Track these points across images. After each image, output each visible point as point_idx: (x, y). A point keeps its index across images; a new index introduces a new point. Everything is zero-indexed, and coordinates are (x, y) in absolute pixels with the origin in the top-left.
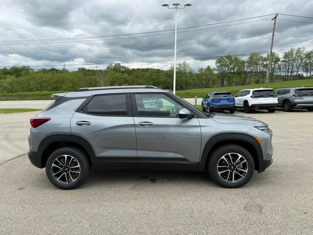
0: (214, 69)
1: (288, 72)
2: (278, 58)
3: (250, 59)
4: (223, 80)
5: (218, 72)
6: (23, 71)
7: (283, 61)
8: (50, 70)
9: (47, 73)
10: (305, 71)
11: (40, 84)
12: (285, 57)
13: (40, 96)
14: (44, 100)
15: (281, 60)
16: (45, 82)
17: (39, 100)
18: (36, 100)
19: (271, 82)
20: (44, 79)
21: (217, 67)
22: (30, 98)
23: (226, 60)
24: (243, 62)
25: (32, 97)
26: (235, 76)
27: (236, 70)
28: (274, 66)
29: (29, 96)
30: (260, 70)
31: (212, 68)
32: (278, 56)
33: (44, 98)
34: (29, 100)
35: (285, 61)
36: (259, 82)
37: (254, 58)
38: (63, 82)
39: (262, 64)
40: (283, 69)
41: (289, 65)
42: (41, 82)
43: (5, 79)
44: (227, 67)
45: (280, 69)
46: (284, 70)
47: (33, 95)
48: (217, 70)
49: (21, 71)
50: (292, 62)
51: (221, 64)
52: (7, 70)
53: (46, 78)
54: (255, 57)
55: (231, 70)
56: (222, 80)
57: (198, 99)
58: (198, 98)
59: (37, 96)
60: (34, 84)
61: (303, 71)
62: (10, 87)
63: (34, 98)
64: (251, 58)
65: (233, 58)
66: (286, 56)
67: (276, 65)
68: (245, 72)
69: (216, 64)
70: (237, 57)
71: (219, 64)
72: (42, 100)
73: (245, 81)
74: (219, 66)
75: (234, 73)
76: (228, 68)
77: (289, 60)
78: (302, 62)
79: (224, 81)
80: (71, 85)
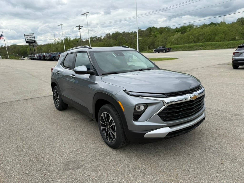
6: (188, 28)
8: (209, 25)
9: (206, 27)
11: (197, 37)
13: (187, 48)
14: (190, 51)
16: (201, 35)
17: (186, 50)
18: (184, 51)
20: (200, 33)
22: (180, 49)
25: (181, 48)
29: (180, 48)
33: (190, 49)
34: (179, 51)
38: (216, 34)
42: (198, 36)
43: (174, 36)
47: (183, 47)
49: (187, 28)
52: (178, 28)
53: (202, 32)
59: (185, 47)
60: (192, 38)
62: (176, 41)
63: (183, 49)
72: (188, 50)
80: (223, 36)
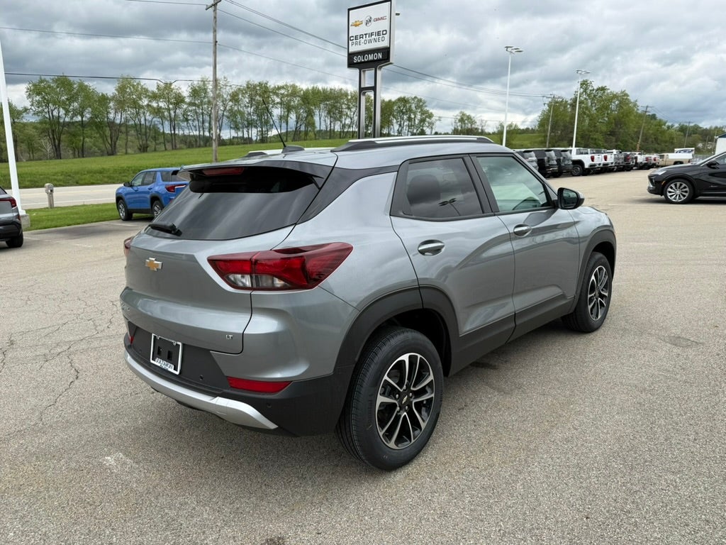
0: (26, 110)
1: (203, 128)
2: (180, 97)
3: (119, 92)
4: (57, 141)
5: (40, 118)
7: (191, 104)
10: (234, 128)
12: (194, 95)
15: (187, 100)
19: (173, 149)
21: (32, 105)
23: (58, 89)
24: (104, 100)
26: (88, 131)
27: (88, 116)
28: (175, 112)
30: (145, 120)
31: (20, 108)
32: (180, 91)
35: (194, 104)
36: (147, 147)
37: (128, 90)
39: (148, 105)
40: (193, 121)
41: (203, 113)
44: (63, 108)
45: (187, 120)
46: (196, 123)
48: (36, 114)
50: (208, 108)
51: (43, 98)
54: (130, 89)
55: (74, 115)
56: (54, 142)
57: (55, 189)
58: (56, 186)
61: (231, 128)
64: (122, 90)
65: (75, 86)
66: (195, 92)
67: (178, 111)
68: (111, 124)
69: (29, 96)
70: (86, 83)
71: (38, 98)
73: (115, 146)
74: (39, 102)
75: (82, 124)
76: (67, 112)
77: (202, 102)
78: (225, 109)
79: (59, 144)
